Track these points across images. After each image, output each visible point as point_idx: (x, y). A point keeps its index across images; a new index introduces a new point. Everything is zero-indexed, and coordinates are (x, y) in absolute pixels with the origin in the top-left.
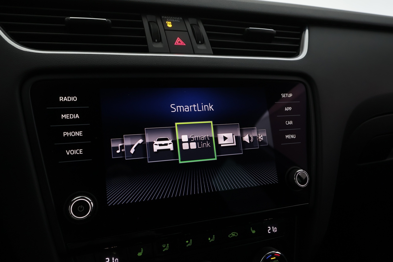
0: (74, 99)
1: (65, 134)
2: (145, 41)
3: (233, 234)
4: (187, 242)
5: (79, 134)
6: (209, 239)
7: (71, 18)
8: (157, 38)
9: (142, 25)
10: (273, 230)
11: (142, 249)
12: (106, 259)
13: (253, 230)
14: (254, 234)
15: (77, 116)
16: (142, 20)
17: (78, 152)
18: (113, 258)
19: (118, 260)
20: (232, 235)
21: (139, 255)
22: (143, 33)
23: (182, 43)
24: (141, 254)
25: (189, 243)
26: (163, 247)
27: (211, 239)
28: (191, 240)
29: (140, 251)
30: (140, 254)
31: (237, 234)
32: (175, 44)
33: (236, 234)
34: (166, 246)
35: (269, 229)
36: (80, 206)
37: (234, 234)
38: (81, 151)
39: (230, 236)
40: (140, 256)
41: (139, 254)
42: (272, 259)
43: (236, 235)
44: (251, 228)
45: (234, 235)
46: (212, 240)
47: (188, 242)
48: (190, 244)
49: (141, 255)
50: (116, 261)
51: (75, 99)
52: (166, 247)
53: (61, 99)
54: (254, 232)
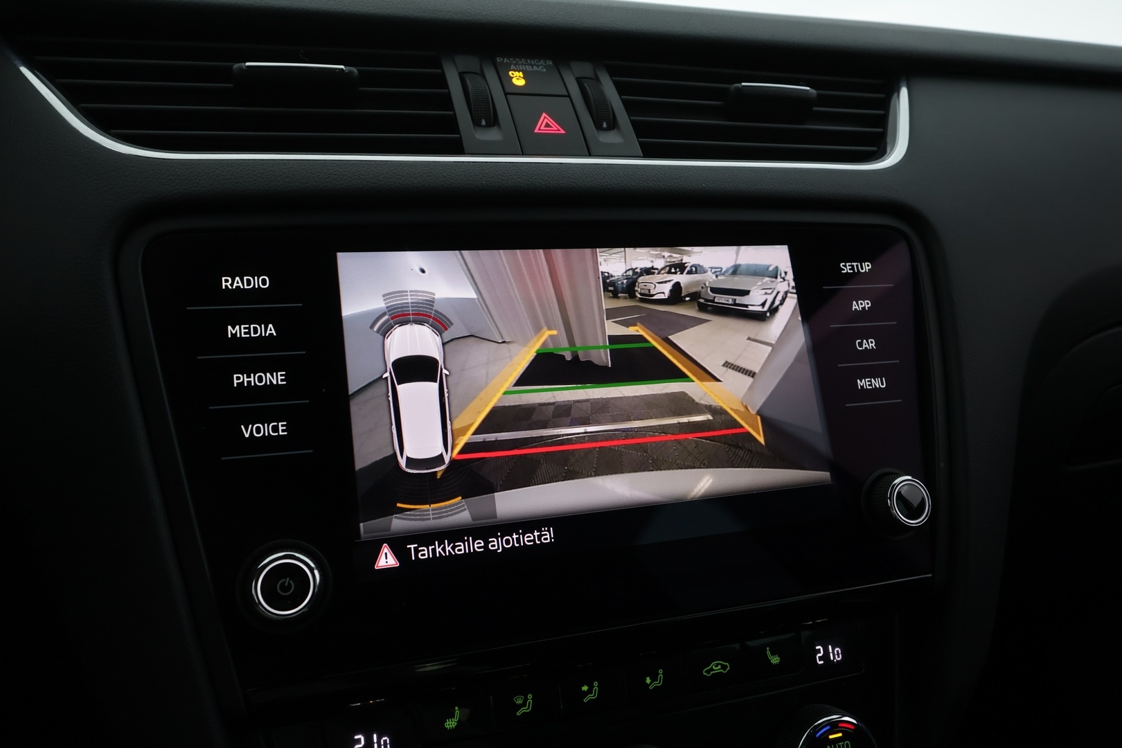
0: (260, 282)
1: (239, 379)
2: (451, 124)
3: (716, 666)
4: (585, 688)
5: (278, 378)
6: (648, 680)
7: (248, 64)
8: (486, 115)
9: (442, 82)
10: (831, 655)
11: (457, 709)
12: (356, 737)
13: (773, 654)
14: (776, 665)
15: (271, 329)
16: (441, 68)
17: (275, 429)
18: (375, 736)
19: (388, 742)
20: (714, 668)
21: (448, 727)
22: (447, 102)
23: (556, 129)
24: (453, 723)
25: (589, 691)
26: (518, 702)
27: (653, 680)
28: (596, 684)
29: (452, 716)
30: (451, 723)
31: (726, 667)
32: (536, 131)
33: (724, 667)
34: (526, 699)
35: (819, 651)
36: (284, 580)
37: (719, 667)
38: (281, 426)
39: (708, 672)
40: (452, 730)
41: (448, 723)
42: (831, 737)
43: (725, 670)
44: (768, 649)
45: (719, 669)
46: (656, 684)
47: (588, 690)
48: (594, 696)
49: (454, 726)
50: (382, 743)
51: (264, 282)
52: (524, 705)
53: (226, 282)
54: (775, 660)
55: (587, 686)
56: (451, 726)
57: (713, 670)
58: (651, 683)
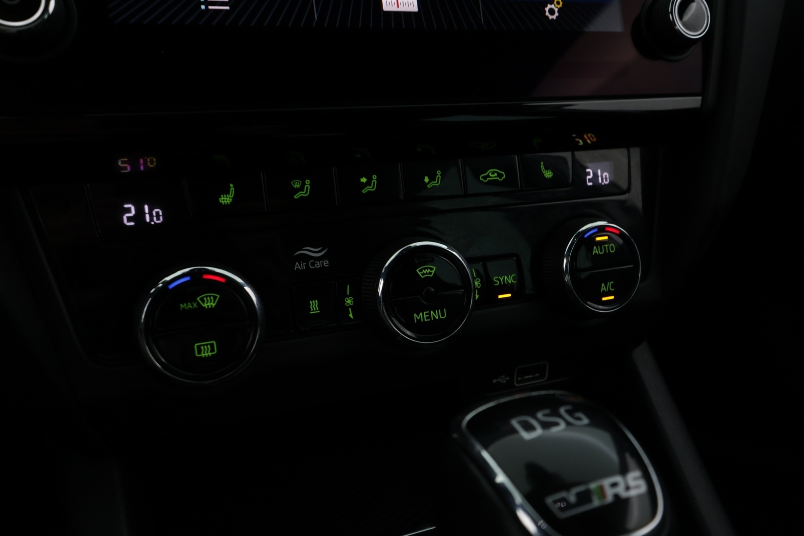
3: (493, 173)
4: (364, 180)
6: (426, 180)
10: (600, 178)
11: (231, 185)
12: (126, 206)
13: (546, 168)
14: (549, 179)
18: (146, 207)
19: (161, 214)
20: (490, 175)
21: (223, 202)
24: (228, 199)
25: (368, 183)
26: (295, 186)
27: (432, 179)
28: (375, 177)
29: (227, 192)
30: (225, 198)
31: (502, 175)
33: (500, 175)
34: (304, 184)
35: (589, 174)
37: (496, 174)
39: (485, 178)
40: (226, 206)
41: (223, 198)
42: (598, 239)
43: (500, 178)
44: (542, 163)
45: (495, 177)
46: (434, 183)
47: (366, 182)
48: (373, 188)
49: (229, 202)
50: (154, 214)
52: (302, 189)
54: (548, 174)
55: (366, 178)
56: (226, 202)
57: (488, 176)
58: (429, 182)
